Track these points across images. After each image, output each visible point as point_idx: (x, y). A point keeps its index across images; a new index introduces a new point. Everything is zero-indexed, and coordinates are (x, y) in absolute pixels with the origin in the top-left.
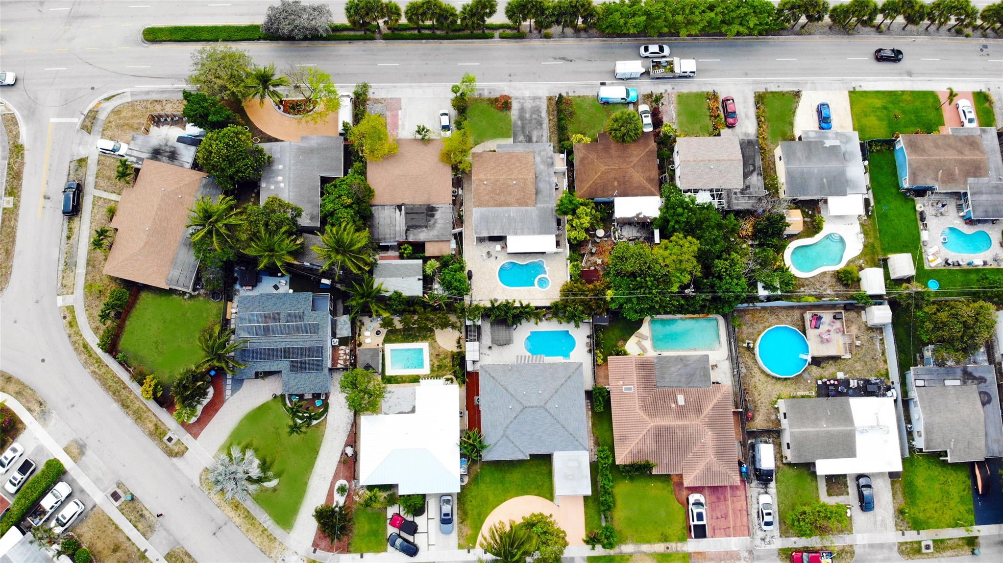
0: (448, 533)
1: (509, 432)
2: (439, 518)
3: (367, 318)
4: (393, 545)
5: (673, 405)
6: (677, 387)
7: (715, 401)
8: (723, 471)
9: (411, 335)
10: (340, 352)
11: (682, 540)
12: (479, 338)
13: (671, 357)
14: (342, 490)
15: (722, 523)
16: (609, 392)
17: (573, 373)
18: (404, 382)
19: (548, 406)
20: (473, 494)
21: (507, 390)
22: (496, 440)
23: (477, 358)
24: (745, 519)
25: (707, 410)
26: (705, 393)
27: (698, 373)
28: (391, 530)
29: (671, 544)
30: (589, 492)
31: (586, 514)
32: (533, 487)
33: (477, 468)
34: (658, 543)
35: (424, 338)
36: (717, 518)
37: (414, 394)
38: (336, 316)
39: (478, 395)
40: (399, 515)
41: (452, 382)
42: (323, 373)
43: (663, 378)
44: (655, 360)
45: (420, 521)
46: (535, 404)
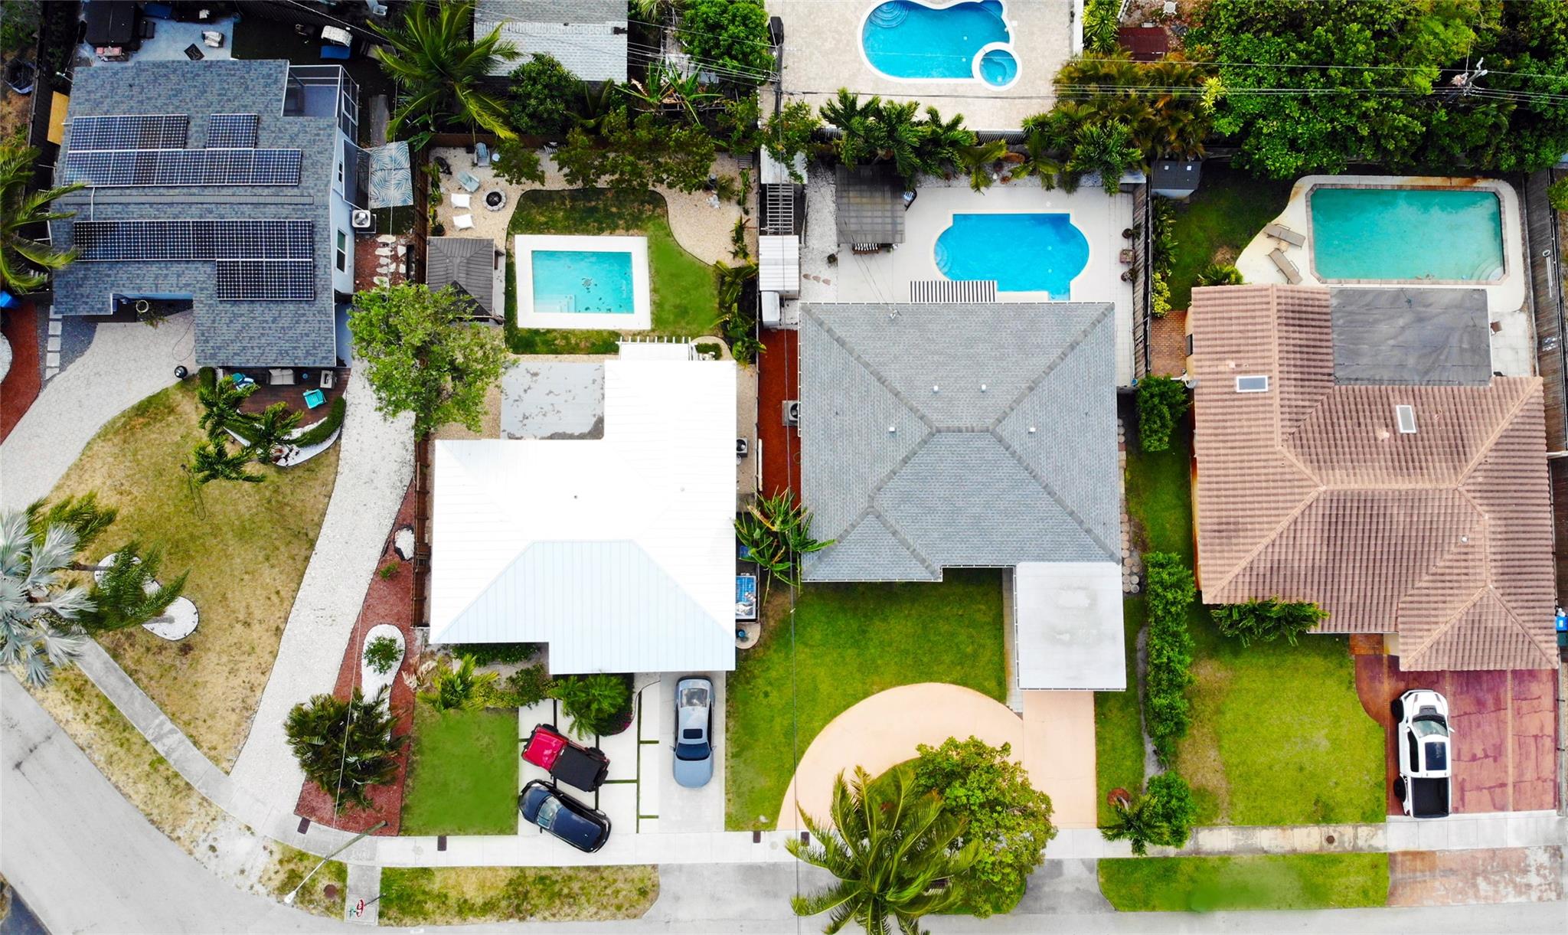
0: (699, 783)
1: (884, 502)
2: (671, 742)
3: (461, 152)
4: (532, 817)
5: (1384, 434)
6: (1392, 381)
7: (1504, 424)
8: (1517, 629)
9: (593, 210)
10: (380, 251)
11: (1371, 817)
12: (799, 225)
13: (1380, 293)
14: (383, 653)
15: (1487, 773)
16: (1189, 393)
17: (1085, 333)
18: (572, 350)
19: (1006, 430)
20: (773, 674)
21: (881, 380)
22: (845, 525)
23: (792, 285)
24: (1548, 760)
25: (1482, 449)
26: (1475, 399)
27: (1454, 341)
28: (530, 773)
29: (1340, 829)
30: (1118, 682)
31: (1100, 739)
32: (947, 659)
33: (786, 603)
34: (1303, 825)
35: (634, 224)
36: (1474, 758)
37: (600, 382)
38: (369, 144)
39: (794, 395)
40: (552, 729)
41: (717, 357)
42: (318, 304)
43: (1355, 354)
44: (1334, 302)
45: (617, 748)
46: (966, 421)
